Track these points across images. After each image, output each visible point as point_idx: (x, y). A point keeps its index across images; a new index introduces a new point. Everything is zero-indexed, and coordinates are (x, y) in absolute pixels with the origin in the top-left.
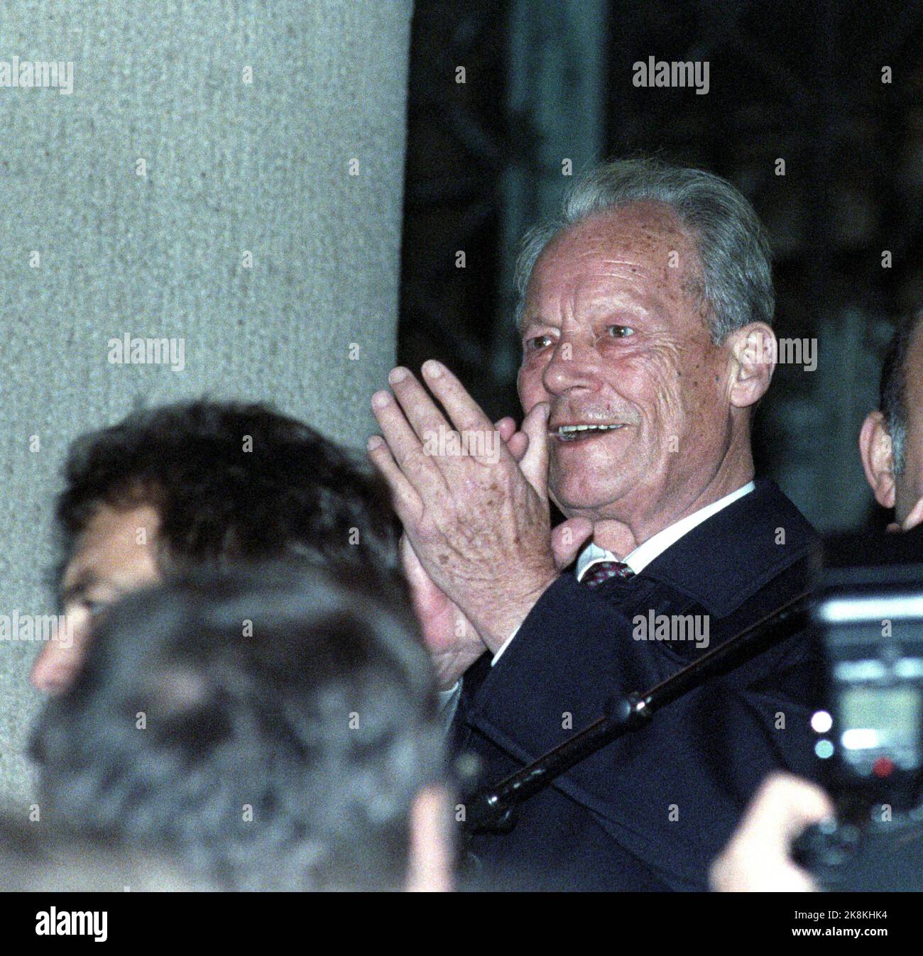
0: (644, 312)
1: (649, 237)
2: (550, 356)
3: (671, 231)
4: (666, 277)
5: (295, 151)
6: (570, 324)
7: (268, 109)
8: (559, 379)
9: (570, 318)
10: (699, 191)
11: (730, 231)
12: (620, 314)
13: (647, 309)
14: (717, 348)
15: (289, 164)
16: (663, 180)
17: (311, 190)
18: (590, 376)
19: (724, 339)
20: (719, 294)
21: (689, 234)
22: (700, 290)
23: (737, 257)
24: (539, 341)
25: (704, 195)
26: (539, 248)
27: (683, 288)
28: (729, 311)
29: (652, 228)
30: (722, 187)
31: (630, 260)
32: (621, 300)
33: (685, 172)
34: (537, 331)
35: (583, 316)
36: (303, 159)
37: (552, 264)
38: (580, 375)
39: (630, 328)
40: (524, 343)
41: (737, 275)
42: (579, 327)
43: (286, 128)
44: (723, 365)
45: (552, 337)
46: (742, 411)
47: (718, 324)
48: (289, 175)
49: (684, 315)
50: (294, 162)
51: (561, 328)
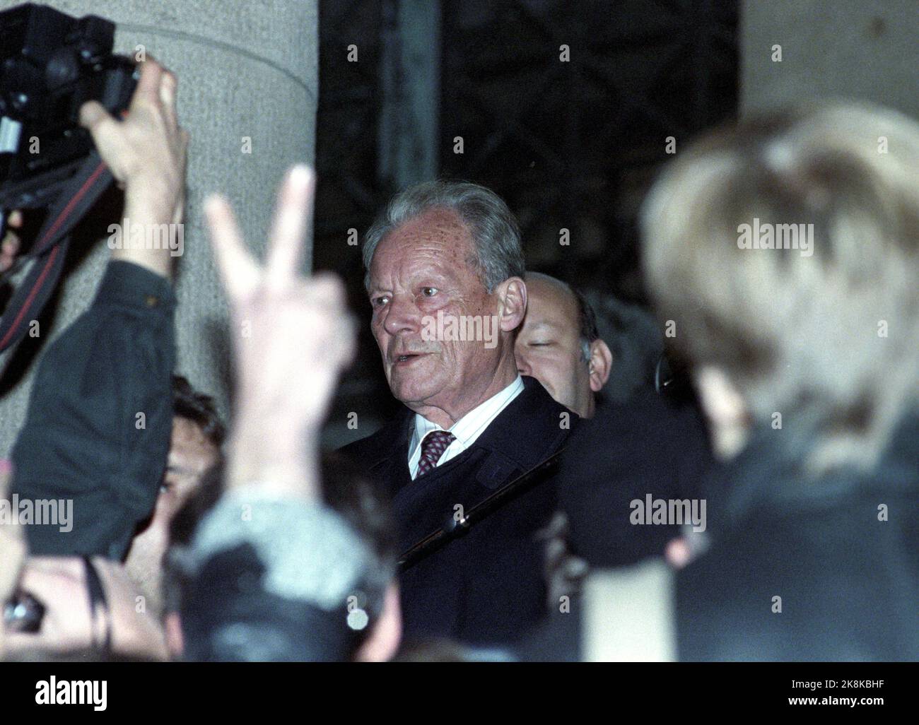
0: (443, 278)
1: (442, 232)
2: (387, 311)
3: (456, 226)
4: (455, 255)
5: (247, 191)
6: (398, 289)
7: (230, 166)
8: (394, 325)
9: (398, 286)
10: (470, 198)
11: (491, 223)
12: (428, 281)
13: (444, 276)
14: (490, 296)
15: (243, 200)
16: (449, 193)
17: (257, 216)
18: (413, 322)
19: (493, 289)
20: (489, 263)
21: (466, 228)
22: (476, 262)
23: (498, 238)
24: (380, 300)
25: (475, 201)
26: (377, 239)
27: (466, 261)
28: (495, 272)
29: (443, 226)
30: (484, 193)
31: (431, 247)
32: (428, 271)
33: (461, 185)
34: (378, 294)
35: (406, 284)
36: (252, 197)
37: (383, 253)
38: (407, 322)
39: (435, 288)
40: (371, 301)
41: (498, 250)
42: (403, 291)
43: (241, 178)
44: (494, 307)
45: (388, 297)
46: (508, 335)
47: (489, 281)
48: (243, 206)
49: (468, 279)
50: (246, 199)
51: (393, 293)
